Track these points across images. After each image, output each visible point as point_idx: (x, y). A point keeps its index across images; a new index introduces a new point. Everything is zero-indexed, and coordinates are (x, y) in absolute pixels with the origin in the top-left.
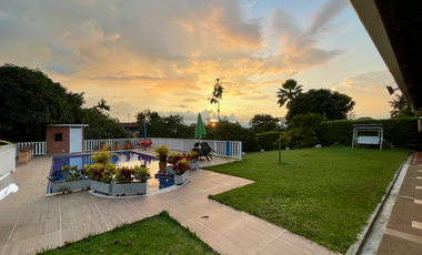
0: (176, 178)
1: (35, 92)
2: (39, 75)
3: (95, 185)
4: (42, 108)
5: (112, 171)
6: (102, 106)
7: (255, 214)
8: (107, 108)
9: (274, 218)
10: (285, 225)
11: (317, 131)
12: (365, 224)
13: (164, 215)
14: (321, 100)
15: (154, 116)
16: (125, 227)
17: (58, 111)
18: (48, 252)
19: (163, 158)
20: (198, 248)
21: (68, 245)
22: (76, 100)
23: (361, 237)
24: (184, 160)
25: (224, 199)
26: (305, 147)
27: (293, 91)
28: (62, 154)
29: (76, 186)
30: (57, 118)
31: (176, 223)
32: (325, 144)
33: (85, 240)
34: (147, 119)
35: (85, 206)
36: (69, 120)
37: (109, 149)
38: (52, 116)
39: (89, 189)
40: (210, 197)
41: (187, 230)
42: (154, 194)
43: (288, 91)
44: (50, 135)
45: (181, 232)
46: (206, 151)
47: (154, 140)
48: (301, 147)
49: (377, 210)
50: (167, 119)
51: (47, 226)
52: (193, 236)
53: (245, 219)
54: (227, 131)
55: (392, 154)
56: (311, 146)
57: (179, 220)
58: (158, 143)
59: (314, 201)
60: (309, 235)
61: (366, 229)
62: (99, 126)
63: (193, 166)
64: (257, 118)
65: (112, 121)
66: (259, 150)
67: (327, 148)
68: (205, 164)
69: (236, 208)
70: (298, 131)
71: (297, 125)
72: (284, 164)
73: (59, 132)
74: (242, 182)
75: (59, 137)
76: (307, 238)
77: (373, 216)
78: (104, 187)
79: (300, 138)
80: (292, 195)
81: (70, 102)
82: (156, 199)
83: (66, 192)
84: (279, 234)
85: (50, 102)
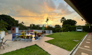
0: (38, 38)
1: (9, 20)
2: (9, 16)
3: (22, 39)
4: (10, 23)
5: (25, 36)
6: (22, 23)
7: (54, 45)
8: (24, 23)
9: (57, 45)
10: (59, 47)
11: (69, 28)
12: (75, 46)
13: (36, 45)
14: (70, 21)
15: (34, 25)
16: (28, 47)
17: (13, 24)
18: (13, 51)
19: (35, 34)
20: (42, 51)
21: (17, 50)
22: (17, 22)
23: (74, 49)
24: (40, 34)
25: (48, 42)
26: (66, 32)
27: (64, 20)
28: (14, 33)
29: (18, 39)
30: (13, 25)
31: (38, 46)
32: (70, 31)
33: (20, 49)
34: (32, 26)
35: (20, 43)
36: (16, 26)
37: (24, 32)
38: (12, 25)
39: (20, 40)
40: (45, 41)
41: (40, 47)
42: (34, 41)
43: (63, 20)
44: (12, 29)
45: (39, 48)
46: (45, 32)
47: (34, 30)
48: (65, 32)
49: (78, 44)
50: (36, 26)
51: (12, 47)
52: (41, 48)
53: (52, 45)
54: (49, 28)
55: (84, 33)
56: (67, 31)
57: (39, 46)
58: (34, 31)
59: (66, 42)
60: (64, 48)
61: (75, 47)
62: (22, 27)
63: (42, 35)
64: (56, 25)
65: (25, 26)
66: (56, 32)
67: (71, 32)
68: (45, 35)
69: (50, 43)
70: (64, 28)
71: (64, 27)
72: (61, 35)
73: (13, 28)
74: (52, 39)
75: (13, 30)
76: (63, 49)
77: (77, 45)
78: (23, 39)
79: (65, 30)
80: (62, 41)
81: (16, 22)
82: (34, 42)
83: (16, 40)
84: (58, 48)
85: (12, 22)
